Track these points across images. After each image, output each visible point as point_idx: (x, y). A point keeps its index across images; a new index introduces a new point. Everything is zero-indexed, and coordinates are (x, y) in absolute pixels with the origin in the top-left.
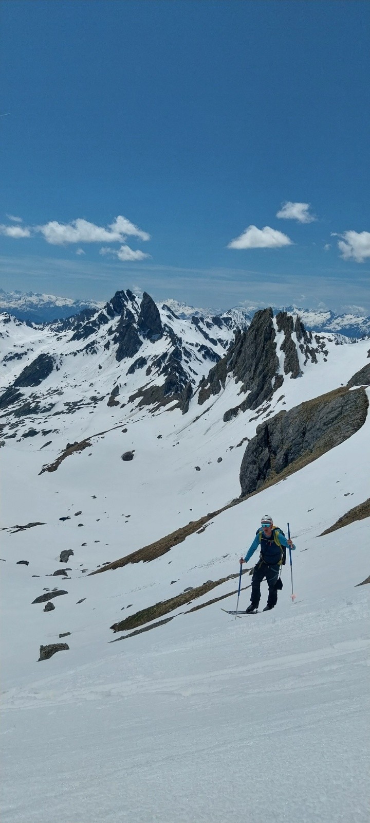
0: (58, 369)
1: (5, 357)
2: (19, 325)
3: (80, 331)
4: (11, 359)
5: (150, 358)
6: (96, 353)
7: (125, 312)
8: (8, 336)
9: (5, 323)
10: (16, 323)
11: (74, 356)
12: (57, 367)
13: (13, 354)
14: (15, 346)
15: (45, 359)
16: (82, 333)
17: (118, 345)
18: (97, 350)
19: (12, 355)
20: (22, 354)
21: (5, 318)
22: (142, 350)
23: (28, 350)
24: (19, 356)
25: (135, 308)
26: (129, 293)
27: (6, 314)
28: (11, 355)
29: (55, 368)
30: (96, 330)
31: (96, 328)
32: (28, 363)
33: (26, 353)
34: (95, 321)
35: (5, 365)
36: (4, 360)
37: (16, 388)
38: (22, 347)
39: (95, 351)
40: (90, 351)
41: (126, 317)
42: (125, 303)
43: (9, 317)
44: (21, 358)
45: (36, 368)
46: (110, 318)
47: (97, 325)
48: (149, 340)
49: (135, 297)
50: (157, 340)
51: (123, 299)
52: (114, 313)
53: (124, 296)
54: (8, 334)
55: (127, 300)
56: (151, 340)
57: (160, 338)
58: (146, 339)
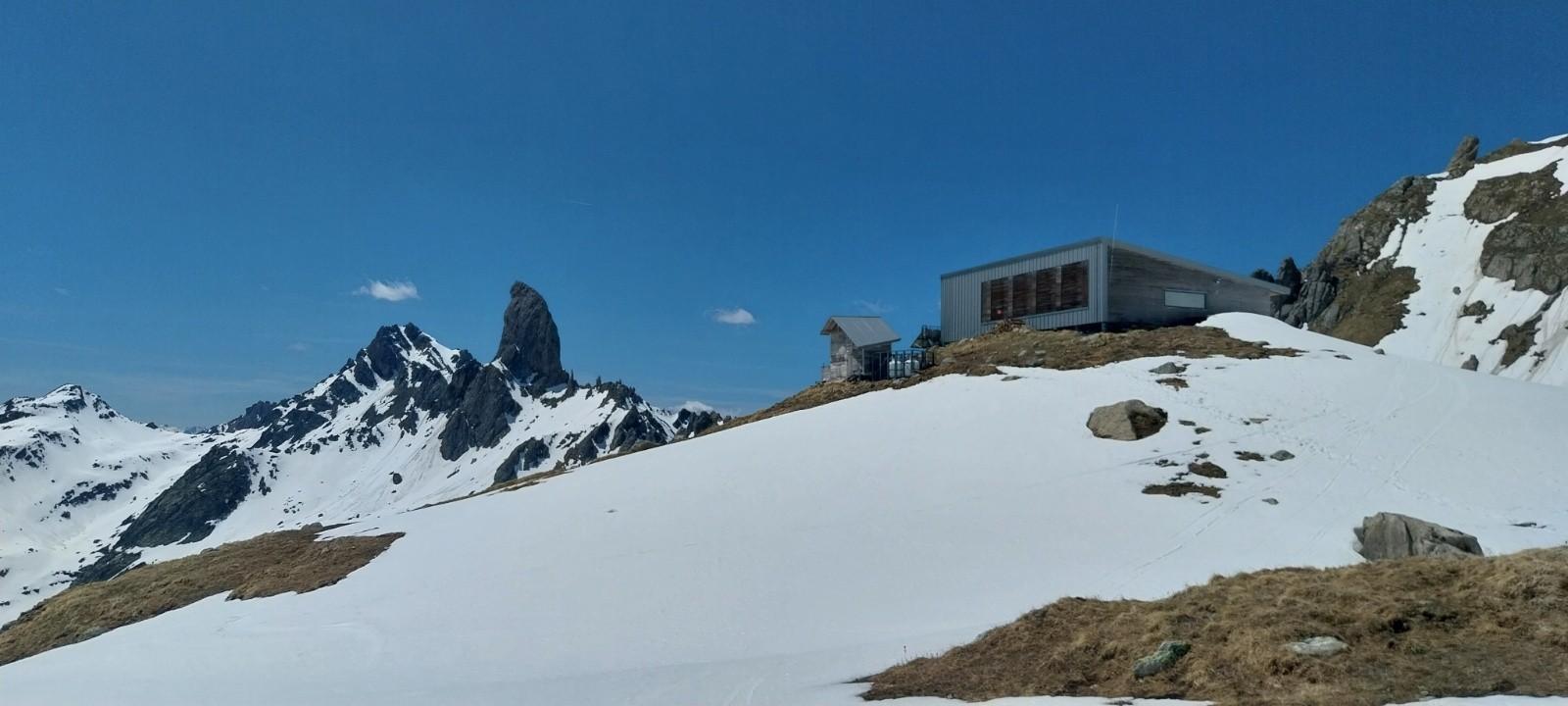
0: (265, 489)
1: (67, 494)
2: (106, 417)
3: (280, 423)
4: (84, 498)
5: (557, 441)
6: (379, 444)
7: (410, 371)
8: (77, 441)
9: (68, 409)
10: (100, 412)
11: (313, 453)
12: (262, 484)
13: (92, 486)
14: (96, 465)
15: (224, 463)
16: (287, 428)
17: (442, 420)
18: (379, 436)
19: (89, 490)
20: (118, 486)
21: (71, 397)
22: (525, 424)
23: (134, 475)
24: (107, 492)
25: (434, 359)
26: (413, 331)
27: (72, 389)
28: (84, 489)
29: (255, 486)
30: (325, 420)
31: (324, 416)
32: (138, 509)
33: (127, 484)
34: (324, 397)
35: (66, 515)
36: (65, 502)
37: (129, 551)
38: (117, 467)
39: (375, 437)
40: (359, 439)
41: (413, 381)
42: (404, 353)
43: (82, 396)
44: (113, 496)
45: (198, 490)
46: (363, 388)
47: (328, 407)
48: (538, 401)
49: (430, 340)
50: (563, 399)
51: (398, 345)
52: (377, 376)
53: (400, 337)
54: (76, 436)
55: (408, 348)
56: (545, 402)
57: (570, 393)
58: (530, 397)
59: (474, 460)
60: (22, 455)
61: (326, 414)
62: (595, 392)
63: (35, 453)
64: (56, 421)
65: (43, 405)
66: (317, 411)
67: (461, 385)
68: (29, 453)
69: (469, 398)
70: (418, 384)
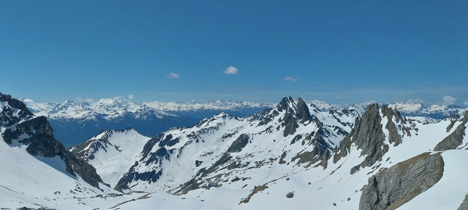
1: (223, 136)
2: (230, 119)
3: (263, 120)
4: (226, 137)
5: (304, 135)
6: (272, 133)
7: (288, 109)
8: (225, 125)
9: (223, 118)
11: (260, 135)
12: (250, 141)
13: (227, 134)
15: (244, 137)
16: (264, 122)
17: (285, 127)
18: (272, 131)
19: (227, 135)
20: (232, 134)
21: (223, 115)
22: (299, 130)
23: (235, 132)
24: (230, 135)
25: (294, 106)
26: (290, 98)
27: (223, 113)
30: (272, 120)
33: (234, 134)
34: (271, 115)
35: (223, 141)
36: (223, 138)
37: (229, 153)
38: (232, 130)
40: (269, 132)
42: (288, 104)
43: (225, 115)
44: (231, 136)
45: (239, 142)
46: (280, 112)
47: (272, 117)
48: (303, 124)
49: (294, 100)
50: (308, 124)
51: (287, 102)
52: (283, 109)
53: (288, 100)
54: (224, 124)
55: (289, 102)
56: (304, 125)
58: (301, 124)
59: (289, 137)
60: (215, 128)
62: (315, 123)
63: (217, 128)
64: (221, 121)
65: (218, 117)
66: (270, 118)
68: (216, 128)
70: (290, 112)
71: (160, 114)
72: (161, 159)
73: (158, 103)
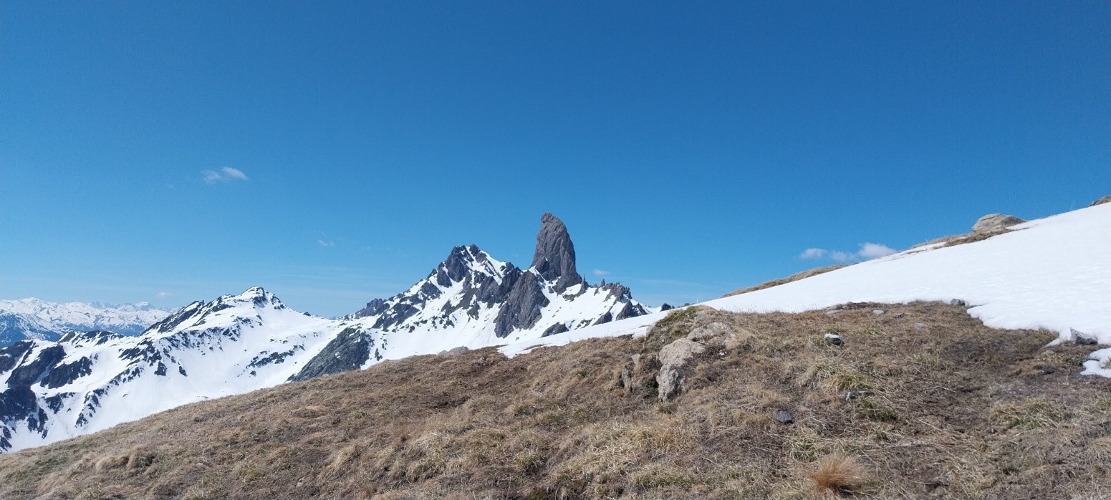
0: (378, 357)
1: (254, 359)
2: (279, 308)
3: (389, 313)
4: (265, 362)
6: (453, 325)
7: (473, 277)
8: (260, 324)
9: (255, 303)
10: (275, 305)
12: (377, 353)
13: (269, 354)
14: (272, 340)
15: (352, 339)
16: (393, 316)
17: (496, 308)
18: (453, 321)
19: (267, 356)
20: (285, 354)
21: (257, 295)
22: (552, 313)
23: (296, 347)
24: (278, 358)
25: (489, 269)
26: (475, 250)
27: (258, 289)
28: (264, 356)
29: (372, 354)
30: (418, 310)
32: (296, 370)
33: (291, 353)
34: (417, 295)
35: (253, 373)
36: (252, 364)
38: (284, 342)
39: (451, 321)
40: (441, 322)
41: (475, 284)
42: (469, 265)
43: (264, 294)
44: (283, 361)
45: (335, 357)
46: (442, 288)
47: (420, 301)
48: (561, 296)
49: (485, 255)
50: (578, 295)
51: (465, 259)
52: (451, 280)
53: (466, 254)
54: (260, 321)
55: (471, 260)
56: (566, 297)
57: (583, 291)
58: (555, 293)
59: (518, 338)
60: (226, 333)
61: (418, 306)
62: (600, 290)
63: (234, 331)
64: (248, 311)
65: (240, 300)
66: (413, 304)
67: (508, 285)
68: (231, 332)
69: (513, 295)
70: (479, 286)
71: (35, 327)
72: (10, 429)
73: (33, 302)
